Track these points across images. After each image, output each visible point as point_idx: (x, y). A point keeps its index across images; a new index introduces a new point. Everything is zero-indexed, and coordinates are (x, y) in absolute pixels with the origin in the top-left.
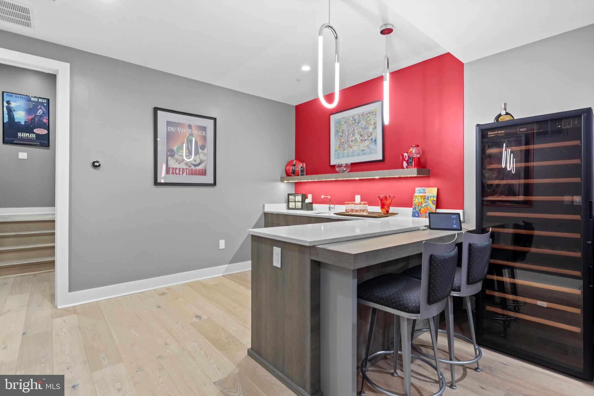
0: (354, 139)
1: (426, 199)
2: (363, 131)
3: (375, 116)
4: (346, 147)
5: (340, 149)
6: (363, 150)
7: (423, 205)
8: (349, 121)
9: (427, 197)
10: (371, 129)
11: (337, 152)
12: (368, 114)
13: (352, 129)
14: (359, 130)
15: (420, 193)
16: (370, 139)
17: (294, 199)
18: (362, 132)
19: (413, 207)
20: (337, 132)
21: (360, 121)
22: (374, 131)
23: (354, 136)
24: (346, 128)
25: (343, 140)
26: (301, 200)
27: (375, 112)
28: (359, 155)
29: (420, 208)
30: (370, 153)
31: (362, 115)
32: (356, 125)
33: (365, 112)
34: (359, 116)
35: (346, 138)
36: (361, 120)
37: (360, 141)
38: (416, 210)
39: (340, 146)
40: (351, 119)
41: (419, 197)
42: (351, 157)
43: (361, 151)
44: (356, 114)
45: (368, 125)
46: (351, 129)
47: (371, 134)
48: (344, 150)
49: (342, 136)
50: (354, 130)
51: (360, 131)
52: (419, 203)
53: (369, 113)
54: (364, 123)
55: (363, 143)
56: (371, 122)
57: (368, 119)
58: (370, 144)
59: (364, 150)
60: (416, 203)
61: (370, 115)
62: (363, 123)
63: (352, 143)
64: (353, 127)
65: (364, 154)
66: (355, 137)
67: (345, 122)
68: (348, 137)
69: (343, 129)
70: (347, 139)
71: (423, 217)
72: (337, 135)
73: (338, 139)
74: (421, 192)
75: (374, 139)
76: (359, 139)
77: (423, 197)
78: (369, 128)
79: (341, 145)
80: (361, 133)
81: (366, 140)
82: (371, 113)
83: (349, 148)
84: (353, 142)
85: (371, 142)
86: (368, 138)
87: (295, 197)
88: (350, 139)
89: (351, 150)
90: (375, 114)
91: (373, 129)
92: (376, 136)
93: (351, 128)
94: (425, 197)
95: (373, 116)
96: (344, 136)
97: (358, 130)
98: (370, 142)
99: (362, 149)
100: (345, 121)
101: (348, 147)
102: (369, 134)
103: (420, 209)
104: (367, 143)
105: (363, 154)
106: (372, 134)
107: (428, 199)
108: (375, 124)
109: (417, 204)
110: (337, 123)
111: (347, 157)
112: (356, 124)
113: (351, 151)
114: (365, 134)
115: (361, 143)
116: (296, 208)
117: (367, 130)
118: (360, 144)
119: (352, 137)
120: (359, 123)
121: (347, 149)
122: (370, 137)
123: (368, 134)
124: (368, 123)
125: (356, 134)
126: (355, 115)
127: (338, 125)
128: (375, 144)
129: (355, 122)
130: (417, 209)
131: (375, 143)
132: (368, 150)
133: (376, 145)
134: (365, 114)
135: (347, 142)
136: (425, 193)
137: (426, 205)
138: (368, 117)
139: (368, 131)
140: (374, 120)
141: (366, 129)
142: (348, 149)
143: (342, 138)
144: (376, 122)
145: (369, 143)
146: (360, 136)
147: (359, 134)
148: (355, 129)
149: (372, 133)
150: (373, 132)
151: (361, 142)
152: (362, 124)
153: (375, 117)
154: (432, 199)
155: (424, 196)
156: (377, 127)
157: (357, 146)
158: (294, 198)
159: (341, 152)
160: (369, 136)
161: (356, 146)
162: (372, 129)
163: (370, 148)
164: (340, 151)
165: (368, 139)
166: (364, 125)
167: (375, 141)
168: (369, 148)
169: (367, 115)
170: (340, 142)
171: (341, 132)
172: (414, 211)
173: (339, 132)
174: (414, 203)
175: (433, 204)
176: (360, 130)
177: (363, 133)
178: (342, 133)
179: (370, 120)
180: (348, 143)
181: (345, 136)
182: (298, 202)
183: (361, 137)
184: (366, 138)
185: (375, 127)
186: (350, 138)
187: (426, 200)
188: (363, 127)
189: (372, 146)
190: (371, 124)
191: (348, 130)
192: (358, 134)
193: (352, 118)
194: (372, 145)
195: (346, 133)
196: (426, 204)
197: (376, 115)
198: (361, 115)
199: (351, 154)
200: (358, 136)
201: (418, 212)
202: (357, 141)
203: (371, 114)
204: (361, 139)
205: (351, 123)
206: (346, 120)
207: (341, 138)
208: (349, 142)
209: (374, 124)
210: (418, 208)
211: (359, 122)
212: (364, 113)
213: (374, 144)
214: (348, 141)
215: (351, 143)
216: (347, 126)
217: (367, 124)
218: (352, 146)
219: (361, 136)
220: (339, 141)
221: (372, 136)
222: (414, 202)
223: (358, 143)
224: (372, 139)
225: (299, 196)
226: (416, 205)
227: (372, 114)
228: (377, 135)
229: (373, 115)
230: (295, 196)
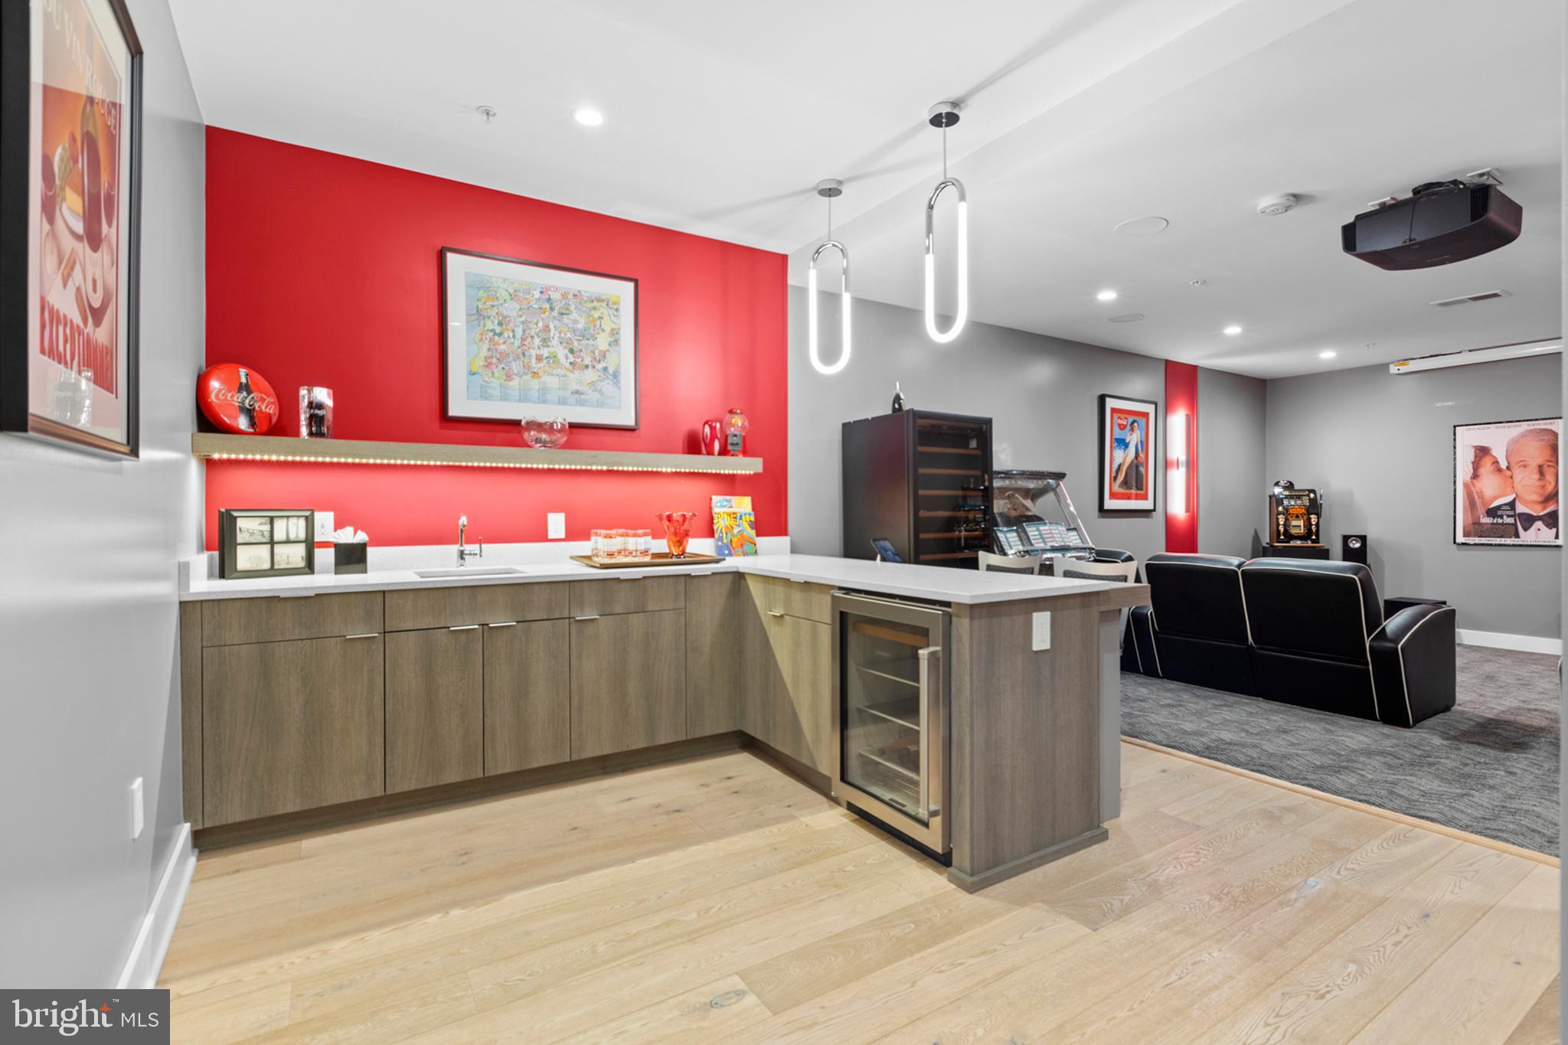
0: (546, 355)
1: (738, 518)
2: (580, 340)
3: (616, 313)
4: (515, 371)
5: (493, 373)
6: (577, 392)
7: (735, 531)
8: (527, 296)
9: (739, 515)
10: (602, 342)
11: (477, 376)
12: (595, 302)
13: (540, 324)
14: (566, 334)
15: (721, 506)
16: (600, 366)
17: (267, 534)
18: (576, 343)
19: (716, 536)
20: (477, 315)
21: (568, 309)
22: (610, 348)
23: (548, 346)
24: (515, 314)
25: (503, 347)
26: (302, 535)
27: (614, 303)
28: (562, 401)
29: (729, 537)
30: (600, 404)
31: (575, 295)
32: (554, 317)
33: (586, 292)
34: (565, 295)
35: (517, 343)
36: (572, 307)
37: (567, 365)
38: (723, 542)
39: (491, 363)
40: (537, 295)
41: (726, 515)
42: (534, 402)
43: (572, 393)
44: (554, 287)
45: (594, 330)
46: (536, 324)
47: (604, 357)
48: (509, 377)
49: (500, 335)
50: (547, 329)
51: (570, 338)
52: (727, 527)
53: (599, 300)
54: (583, 321)
55: (577, 372)
56: (602, 324)
57: (596, 314)
58: (601, 381)
59: (582, 394)
60: (721, 530)
61: (601, 306)
62: (578, 318)
63: (541, 365)
64: (543, 319)
65: (581, 403)
66: (551, 350)
67: (511, 295)
68: (526, 343)
69: (505, 313)
70: (519, 347)
71: (739, 555)
72: (479, 326)
73: (481, 339)
74: (725, 506)
75: (611, 370)
76: (565, 360)
77: (732, 516)
78: (596, 338)
79: (494, 361)
80: (573, 343)
81: (587, 367)
82: (603, 300)
83: (530, 375)
84: (545, 361)
85: (602, 375)
86: (595, 364)
87: (272, 523)
88: (533, 353)
89: (535, 384)
90: (615, 307)
91: (610, 345)
92: (619, 364)
93: (536, 320)
94: (735, 516)
95: (610, 310)
96: (509, 337)
97: (560, 334)
98: (600, 376)
99: (574, 387)
100: (512, 292)
101: (527, 374)
102: (597, 354)
103: (731, 541)
104: (590, 375)
105: (576, 400)
106: (607, 356)
107: (741, 519)
108: (615, 332)
109: (724, 530)
110: (479, 289)
111: (520, 401)
112: (555, 313)
113: (537, 387)
114: (584, 350)
115: (573, 373)
116: (276, 567)
117: (591, 342)
118: (568, 373)
119: (539, 348)
120: (565, 316)
121: (521, 376)
122: (599, 361)
123: (593, 352)
124: (595, 326)
125: (555, 342)
126: (552, 289)
127: (481, 293)
128: (614, 383)
129: (552, 309)
130: (725, 541)
131: (615, 380)
132: (593, 396)
133: (619, 388)
134: (585, 299)
135: (521, 356)
136: (731, 507)
137: (740, 531)
138: (595, 308)
139: (593, 345)
140: (613, 322)
141: (588, 339)
142: (525, 377)
143: (501, 342)
144: (619, 329)
145: (597, 378)
146: (566, 351)
147: (564, 345)
148: (552, 326)
149: (605, 353)
150: (608, 350)
151: (571, 368)
152: (575, 322)
153: (616, 316)
154: (748, 520)
155: (734, 513)
156: (622, 342)
157: (557, 375)
158: (266, 528)
159: (495, 383)
160: (598, 359)
161: (552, 375)
162: (608, 343)
163: (601, 390)
164: (492, 380)
165: (594, 367)
166: (580, 326)
167: (616, 375)
168: (596, 390)
169: (593, 301)
170: (489, 349)
171: (496, 322)
172: (720, 543)
173: (489, 317)
174: (718, 528)
175: (752, 528)
176: (569, 335)
177: (580, 348)
178: (500, 324)
179: (600, 318)
180: (522, 359)
181: (514, 336)
182: (288, 542)
183: (570, 356)
184: (588, 361)
185: (616, 342)
186: (534, 348)
187: (738, 520)
188: (578, 329)
189: (607, 386)
190: (603, 330)
191: (523, 323)
192: (561, 343)
193: (538, 291)
194: (606, 382)
195: (516, 329)
196: (740, 529)
197: (617, 310)
198: (572, 294)
199: (534, 394)
200: (562, 353)
201: (727, 546)
202: (559, 363)
203: (604, 304)
204: (571, 359)
205: (536, 306)
206: (515, 291)
207: (496, 337)
208: (530, 359)
209: (613, 334)
210: (726, 538)
211: (564, 312)
212: (583, 293)
213: (612, 383)
214: (524, 355)
215: (536, 363)
216: (520, 309)
217: (592, 328)
218: (541, 374)
219: (572, 351)
220: (485, 346)
221: (606, 360)
222: (718, 525)
223: (561, 368)
224: (605, 369)
225: (293, 521)
226: (721, 532)
227: (607, 305)
228: (620, 361)
229: (611, 308)
230: (272, 519)
